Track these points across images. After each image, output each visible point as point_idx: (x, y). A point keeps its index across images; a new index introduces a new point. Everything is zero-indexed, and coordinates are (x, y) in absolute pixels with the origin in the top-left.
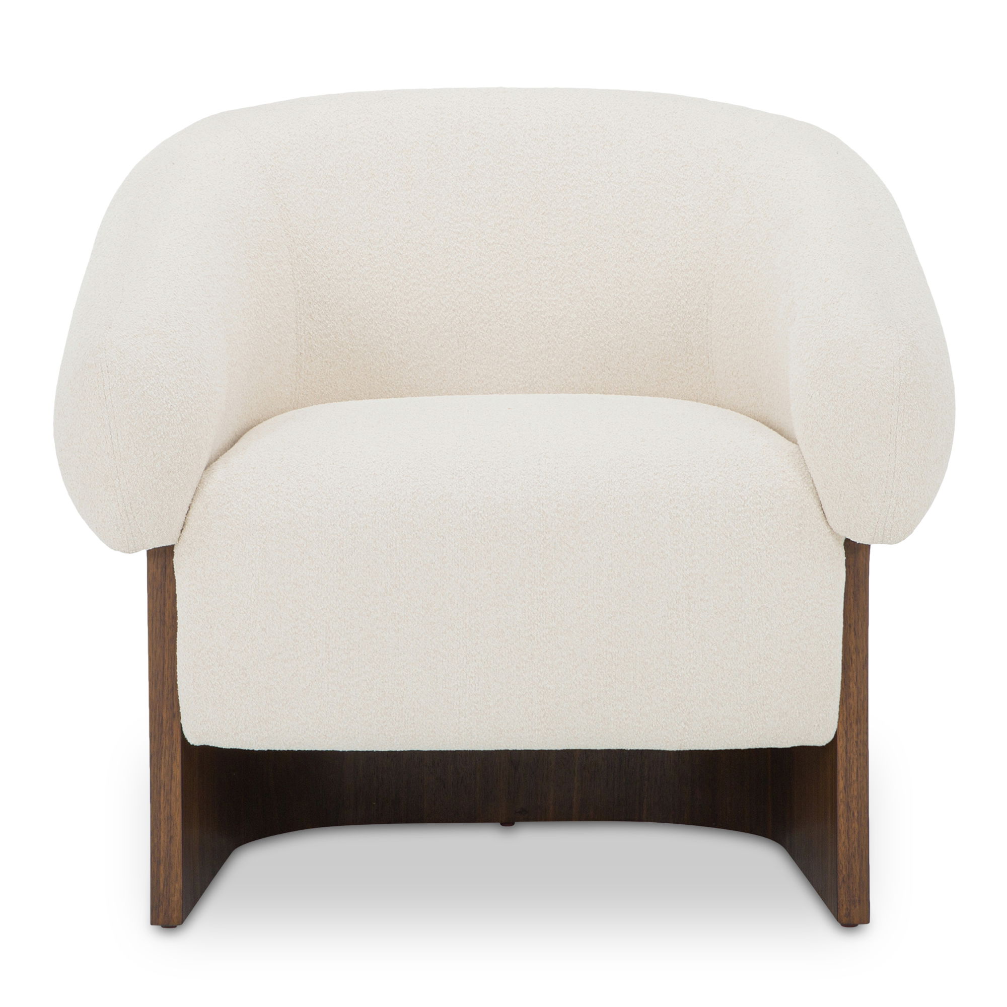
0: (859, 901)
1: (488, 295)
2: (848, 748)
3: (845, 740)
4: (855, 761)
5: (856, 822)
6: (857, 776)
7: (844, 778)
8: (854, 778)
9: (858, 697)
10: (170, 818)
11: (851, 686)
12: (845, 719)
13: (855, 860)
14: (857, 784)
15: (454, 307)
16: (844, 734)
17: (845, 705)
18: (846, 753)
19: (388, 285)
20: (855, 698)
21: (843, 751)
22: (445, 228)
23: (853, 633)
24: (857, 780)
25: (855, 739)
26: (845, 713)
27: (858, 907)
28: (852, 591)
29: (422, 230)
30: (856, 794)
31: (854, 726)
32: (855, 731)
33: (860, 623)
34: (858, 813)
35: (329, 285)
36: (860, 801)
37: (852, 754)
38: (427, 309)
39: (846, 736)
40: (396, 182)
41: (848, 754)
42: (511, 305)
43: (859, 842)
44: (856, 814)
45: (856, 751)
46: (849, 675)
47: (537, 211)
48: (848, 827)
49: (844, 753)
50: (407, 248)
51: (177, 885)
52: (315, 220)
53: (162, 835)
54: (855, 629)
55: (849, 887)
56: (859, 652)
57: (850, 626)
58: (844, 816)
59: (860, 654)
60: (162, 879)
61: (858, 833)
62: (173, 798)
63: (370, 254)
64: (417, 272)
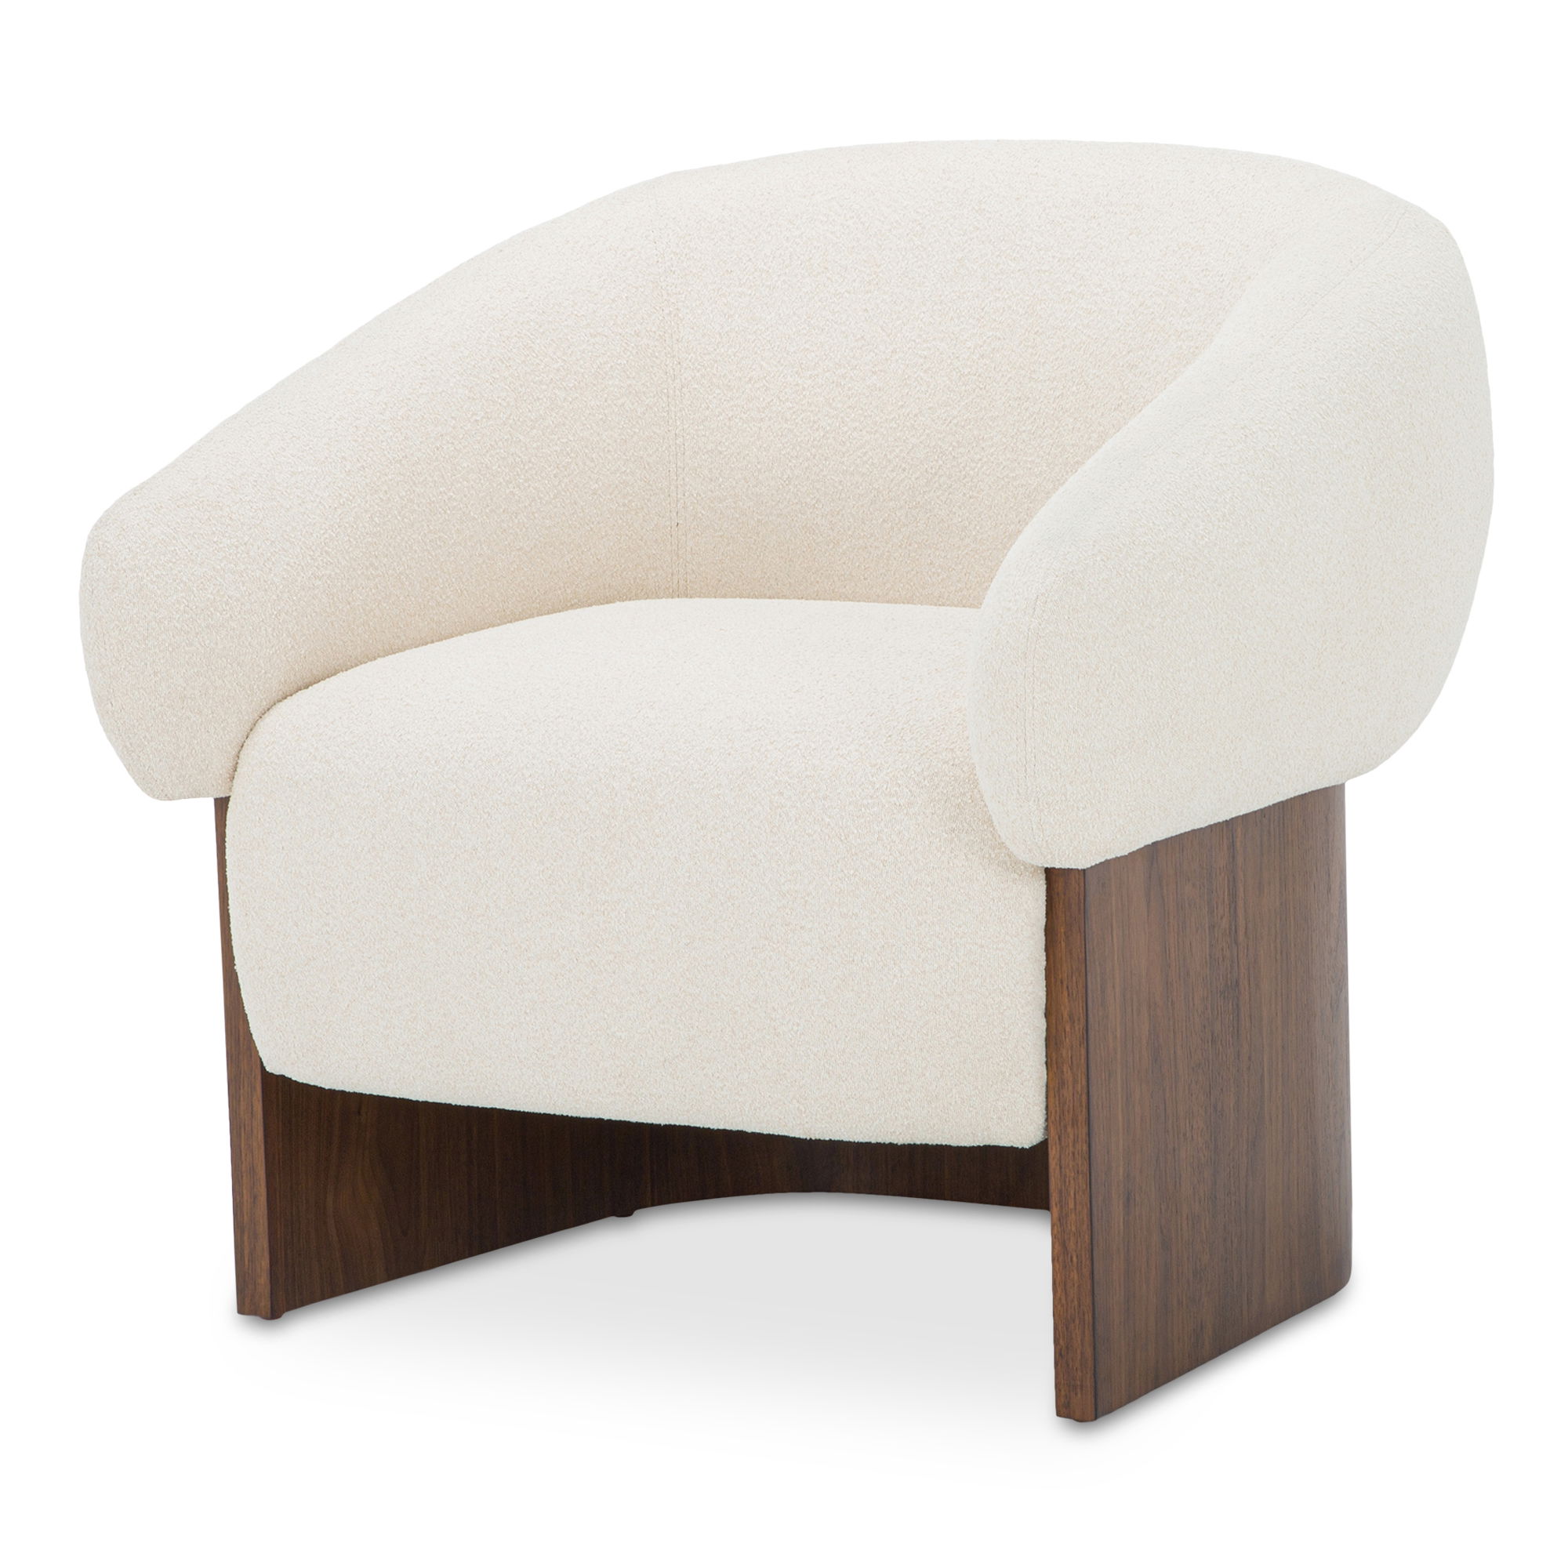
0: (1082, 1386)
1: (951, 449)
2: (1063, 1162)
3: (1058, 1149)
4: (1072, 1182)
5: (1075, 1271)
6: (1075, 1205)
7: (1058, 1206)
8: (1071, 1205)
9: (1074, 1087)
10: (252, 1170)
11: (1065, 1070)
12: (1058, 1118)
13: (1075, 1327)
14: (1076, 1214)
15: (904, 465)
16: (1058, 1141)
17: (1057, 1098)
18: (1061, 1168)
19: (817, 430)
20: (1071, 1088)
21: (1056, 1164)
22: (909, 349)
23: (1066, 993)
24: (1075, 1209)
25: (1071, 1149)
26: (1058, 1109)
27: (1079, 1395)
28: (1062, 930)
29: (876, 351)
30: (1073, 1229)
31: (1069, 1129)
32: (1071, 1136)
33: (1074, 978)
34: (1077, 1257)
35: (729, 428)
36: (1079, 1241)
37: (1067, 1171)
38: (868, 466)
39: (1060, 1144)
40: (854, 281)
41: (1063, 1170)
42: (979, 465)
43: (1079, 1300)
44: (1075, 1259)
45: (1073, 1166)
46: (1062, 1054)
47: (1029, 329)
48: (1066, 1277)
49: (1058, 1167)
50: (851, 377)
51: (263, 1264)
52: (720, 334)
53: (245, 1192)
54: (1068, 987)
55: (1068, 1365)
56: (1074, 1022)
57: (1062, 983)
58: (1060, 1260)
59: (1076, 1024)
60: (246, 1252)
61: (1079, 1286)
62: (255, 1144)
63: (797, 385)
64: (860, 412)
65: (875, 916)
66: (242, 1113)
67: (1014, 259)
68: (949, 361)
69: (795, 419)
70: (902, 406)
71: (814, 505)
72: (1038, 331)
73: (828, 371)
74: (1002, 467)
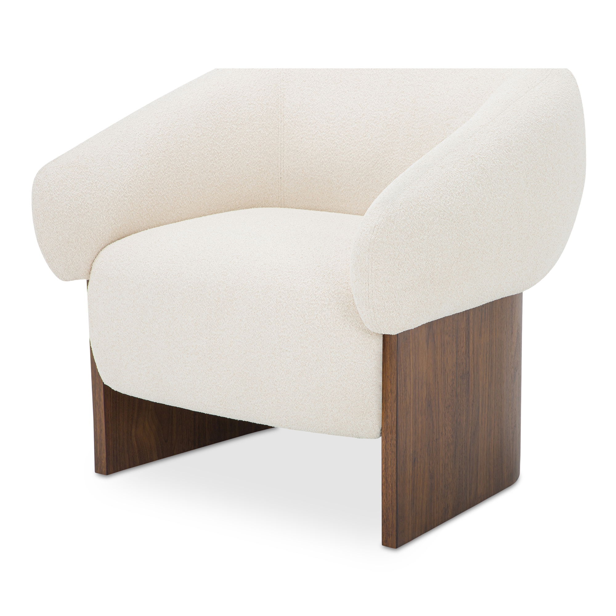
0: (392, 535)
1: (382, 154)
2: (387, 447)
3: (385, 442)
4: (390, 455)
5: (390, 489)
6: (391, 464)
7: (385, 464)
8: (389, 464)
9: (391, 419)
10: (100, 421)
11: (388, 411)
12: (385, 430)
13: (390, 511)
14: (391, 468)
15: (365, 159)
16: (385, 438)
17: (385, 422)
18: (386, 449)
19: (334, 144)
20: (390, 419)
21: (384, 447)
22: (369, 114)
23: (389, 381)
24: (391, 466)
25: (390, 442)
26: (385, 426)
27: (391, 538)
28: (389, 357)
29: (357, 114)
30: (390, 473)
31: (389, 435)
32: (390, 437)
33: (393, 376)
34: (391, 485)
35: (301, 141)
36: (392, 478)
37: (388, 451)
38: (352, 159)
39: (386, 440)
40: (351, 86)
41: (387, 450)
42: (392, 160)
43: (392, 501)
44: (390, 485)
45: (390, 449)
46: (387, 405)
47: (413, 108)
48: (387, 492)
49: (385, 449)
50: (347, 124)
51: (104, 455)
52: (299, 105)
53: (98, 428)
54: (390, 379)
55: (387, 526)
56: (392, 393)
57: (388, 377)
58: (385, 484)
59: (393, 394)
60: (98, 450)
61: (391, 496)
62: (101, 410)
63: (327, 126)
64: (350, 138)
65: (314, 348)
66: (97, 399)
67: (410, 80)
68: (383, 119)
69: (326, 139)
70: (365, 136)
71: (332, 172)
72: (416, 109)
73: (339, 121)
74: (400, 162)
